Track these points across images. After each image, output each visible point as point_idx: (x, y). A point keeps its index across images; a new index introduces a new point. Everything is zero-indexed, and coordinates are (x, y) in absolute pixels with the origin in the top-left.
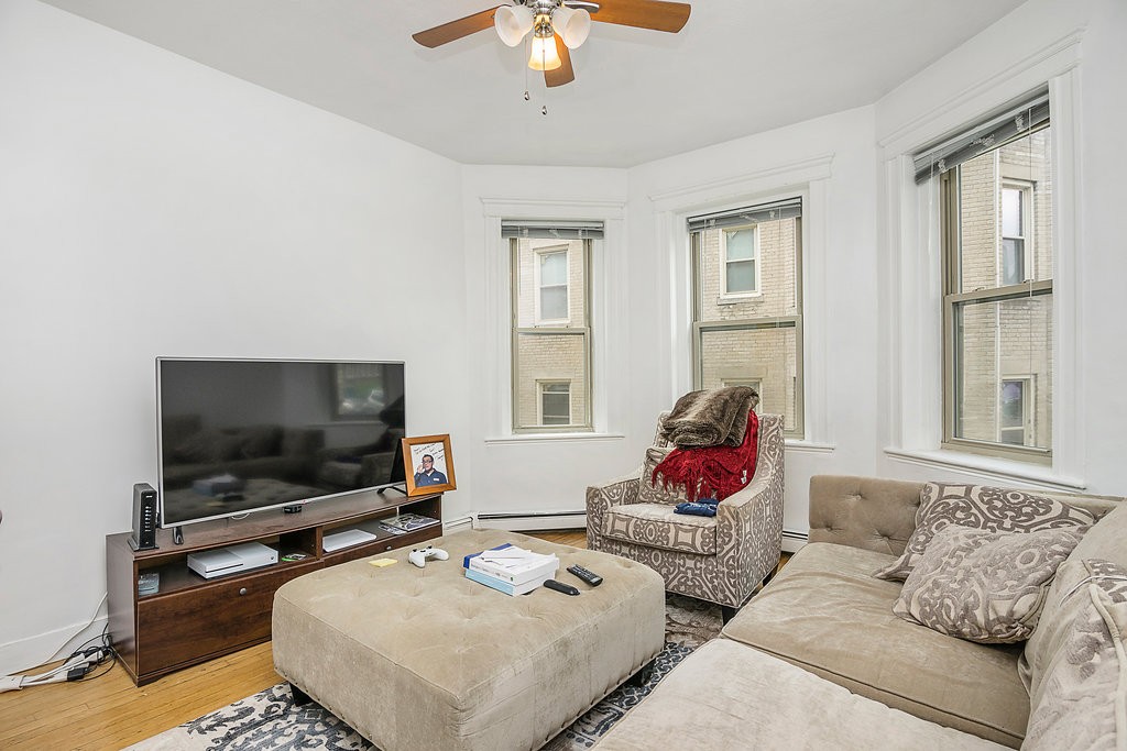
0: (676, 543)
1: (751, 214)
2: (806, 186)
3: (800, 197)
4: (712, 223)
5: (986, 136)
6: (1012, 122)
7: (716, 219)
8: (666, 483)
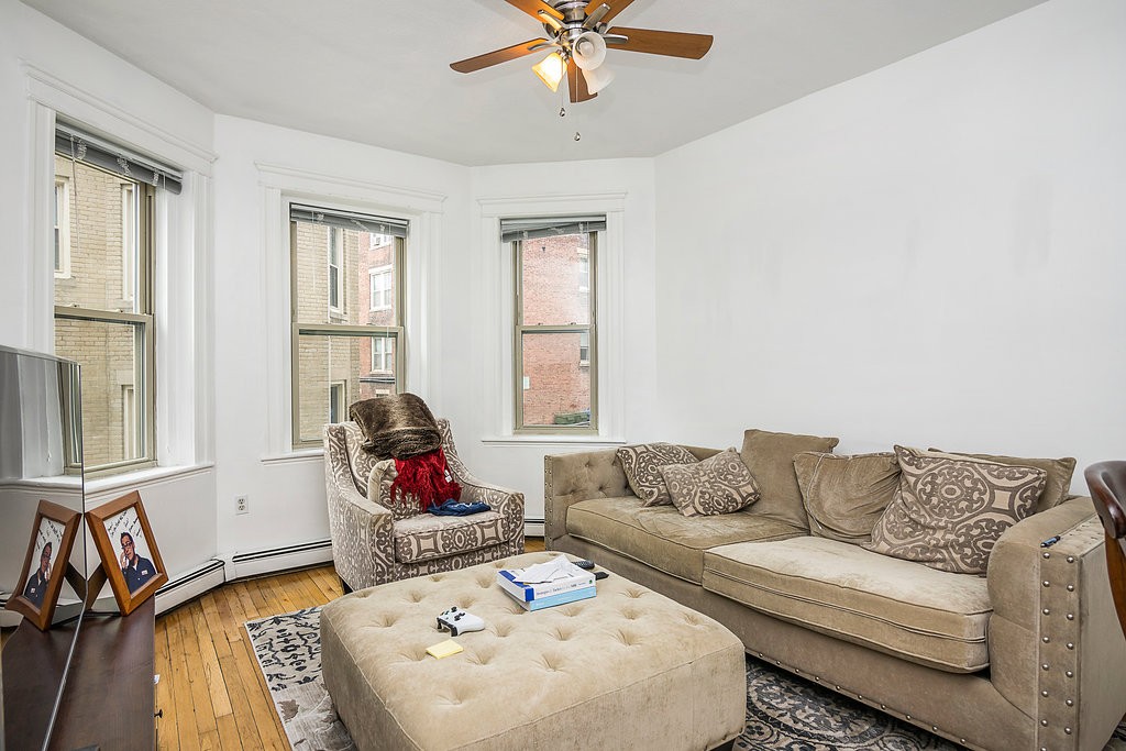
0: (484, 541)
1: (363, 222)
2: (418, 213)
3: (408, 221)
4: (321, 217)
5: (560, 227)
6: (577, 224)
7: (326, 215)
8: (403, 497)
